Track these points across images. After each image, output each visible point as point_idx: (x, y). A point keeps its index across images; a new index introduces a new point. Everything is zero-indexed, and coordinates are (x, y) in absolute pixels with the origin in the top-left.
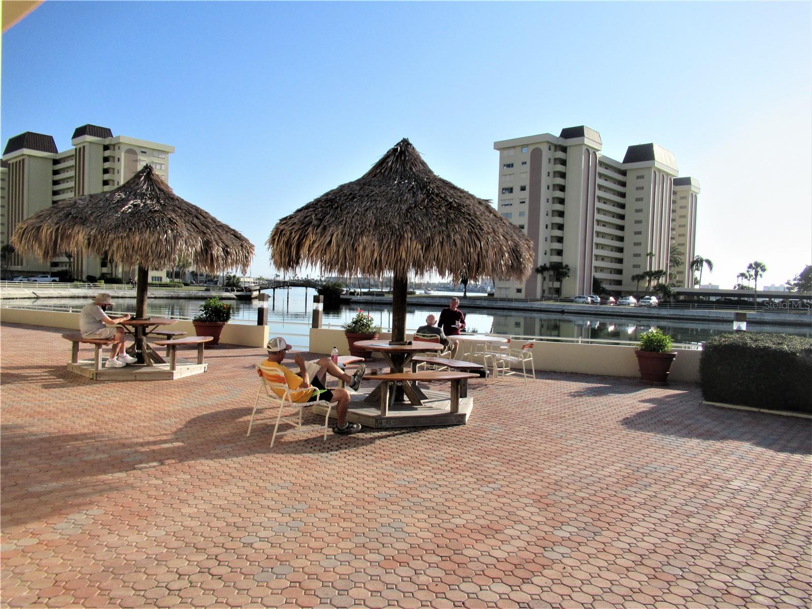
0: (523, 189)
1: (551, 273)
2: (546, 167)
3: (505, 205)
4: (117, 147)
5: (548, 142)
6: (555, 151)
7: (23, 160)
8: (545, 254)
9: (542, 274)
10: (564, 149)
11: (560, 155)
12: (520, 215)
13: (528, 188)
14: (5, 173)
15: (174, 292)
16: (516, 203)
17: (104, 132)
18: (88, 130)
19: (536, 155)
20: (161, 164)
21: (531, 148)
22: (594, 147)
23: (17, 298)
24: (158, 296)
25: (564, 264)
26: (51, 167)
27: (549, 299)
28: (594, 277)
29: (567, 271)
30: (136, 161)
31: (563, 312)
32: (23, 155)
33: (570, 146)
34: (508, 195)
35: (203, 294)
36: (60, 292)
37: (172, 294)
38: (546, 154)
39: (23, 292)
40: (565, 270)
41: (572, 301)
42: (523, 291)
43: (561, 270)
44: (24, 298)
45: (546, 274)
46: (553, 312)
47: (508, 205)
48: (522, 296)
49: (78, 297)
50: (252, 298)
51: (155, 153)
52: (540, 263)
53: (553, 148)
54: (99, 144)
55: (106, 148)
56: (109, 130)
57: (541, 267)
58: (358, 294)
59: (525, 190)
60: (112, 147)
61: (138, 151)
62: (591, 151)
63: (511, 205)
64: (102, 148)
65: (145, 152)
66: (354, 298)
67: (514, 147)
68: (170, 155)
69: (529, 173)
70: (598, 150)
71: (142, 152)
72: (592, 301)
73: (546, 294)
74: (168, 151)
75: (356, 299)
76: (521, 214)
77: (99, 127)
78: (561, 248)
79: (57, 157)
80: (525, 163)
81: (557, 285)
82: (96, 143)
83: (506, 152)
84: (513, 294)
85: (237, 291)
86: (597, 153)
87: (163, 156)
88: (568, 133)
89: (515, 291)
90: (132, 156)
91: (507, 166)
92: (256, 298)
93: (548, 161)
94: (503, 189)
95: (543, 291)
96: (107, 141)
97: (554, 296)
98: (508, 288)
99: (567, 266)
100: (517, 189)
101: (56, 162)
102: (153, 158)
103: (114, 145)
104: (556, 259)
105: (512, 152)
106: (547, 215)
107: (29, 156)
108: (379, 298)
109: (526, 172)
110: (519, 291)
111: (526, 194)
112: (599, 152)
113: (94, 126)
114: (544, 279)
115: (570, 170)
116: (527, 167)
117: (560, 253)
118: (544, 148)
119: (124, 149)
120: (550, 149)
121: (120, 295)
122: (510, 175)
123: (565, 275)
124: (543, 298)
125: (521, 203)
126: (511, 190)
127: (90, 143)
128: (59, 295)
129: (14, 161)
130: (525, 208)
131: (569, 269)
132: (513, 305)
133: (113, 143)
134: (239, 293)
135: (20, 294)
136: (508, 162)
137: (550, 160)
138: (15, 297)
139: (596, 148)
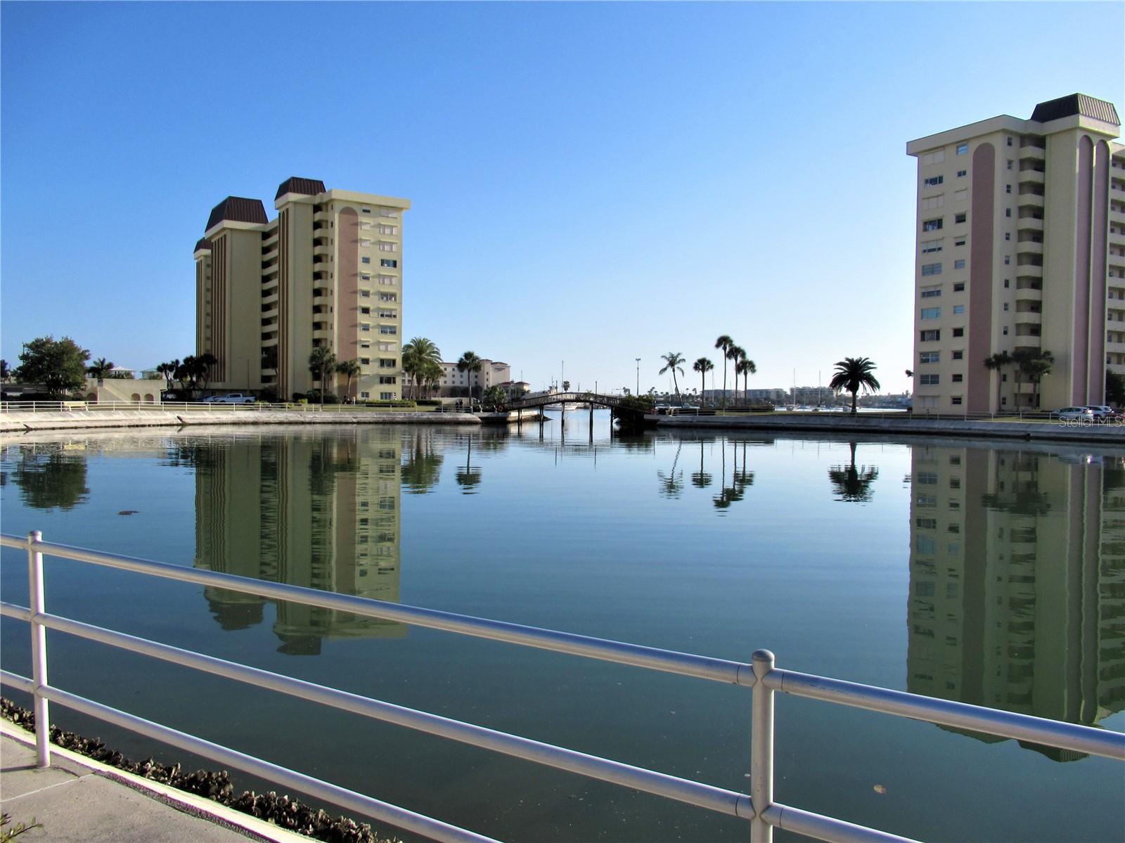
0: (960, 219)
1: (1017, 366)
2: (1001, 176)
3: (930, 251)
4: (330, 206)
5: (1004, 131)
6: (1022, 145)
7: (225, 236)
8: (1005, 333)
9: (999, 369)
10: (1040, 142)
11: (1031, 152)
12: (956, 267)
13: (969, 218)
14: (209, 256)
15: (388, 414)
16: (948, 245)
17: (314, 187)
18: (291, 185)
19: (984, 157)
20: (392, 227)
21: (974, 146)
22: (1101, 130)
23: (149, 426)
24: (363, 420)
25: (1043, 350)
26: (259, 243)
27: (1012, 415)
28: (1109, 373)
29: (1048, 363)
30: (356, 224)
31: (1027, 437)
32: (224, 229)
33: (1051, 135)
34: (934, 234)
35: (430, 417)
36: (218, 416)
37: (385, 417)
38: (1002, 154)
39: (163, 417)
40: (1043, 361)
41: (1055, 417)
42: (965, 401)
43: (1034, 361)
44: (161, 425)
45: (1008, 369)
46: (1008, 437)
47: (933, 250)
48: (962, 409)
49: (245, 423)
50: (510, 422)
51: (383, 211)
52: (995, 349)
53: (1015, 141)
54: (307, 204)
55: (317, 208)
56: (321, 183)
57: (995, 356)
58: (670, 414)
59: (964, 220)
60: (324, 207)
61: (358, 209)
62: (1095, 140)
63: (940, 249)
64: (311, 209)
65: (369, 211)
66: (663, 419)
67: (943, 147)
68: (404, 211)
69: (970, 192)
70: (1111, 137)
71: (364, 211)
72: (1095, 416)
73: (1010, 405)
74: (401, 206)
75: (666, 420)
76: (958, 264)
77: (307, 180)
78: (1037, 322)
79: (267, 228)
80: (964, 173)
81: (1027, 388)
82: (304, 204)
83: (929, 158)
84: (946, 407)
85: (483, 411)
86: (1109, 143)
87: (395, 215)
88: (1045, 112)
89: (950, 401)
90: (350, 217)
91: (930, 181)
92: (514, 422)
93: (1006, 165)
94: (925, 223)
95: (1003, 401)
96: (318, 199)
97: (1022, 408)
98: (938, 397)
99: (1048, 353)
100: (949, 222)
101: (266, 236)
102: (381, 218)
103: (327, 204)
104: (1027, 341)
105: (939, 156)
106: (1007, 262)
107: (232, 230)
108: (704, 418)
109: (966, 189)
110: (957, 401)
111: (966, 229)
112: (1114, 140)
113: (301, 180)
114: (1004, 378)
115: (1052, 178)
116: (968, 180)
117: (1035, 330)
118: (998, 143)
119: (338, 207)
120: (1009, 144)
121: (307, 420)
122: (937, 196)
123: (1041, 369)
124: (1001, 413)
125: (958, 244)
126: (938, 223)
127: (295, 203)
128: (216, 421)
129: (217, 238)
130: (966, 252)
131: (1052, 360)
132: (936, 426)
133: (324, 201)
134: (486, 415)
135: (155, 420)
136: (934, 175)
137: (1010, 162)
138: (147, 423)
139: (1107, 132)
